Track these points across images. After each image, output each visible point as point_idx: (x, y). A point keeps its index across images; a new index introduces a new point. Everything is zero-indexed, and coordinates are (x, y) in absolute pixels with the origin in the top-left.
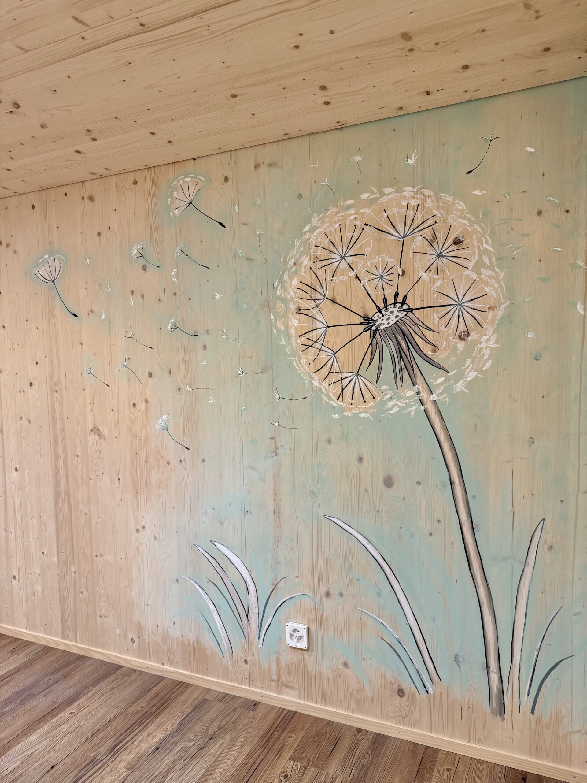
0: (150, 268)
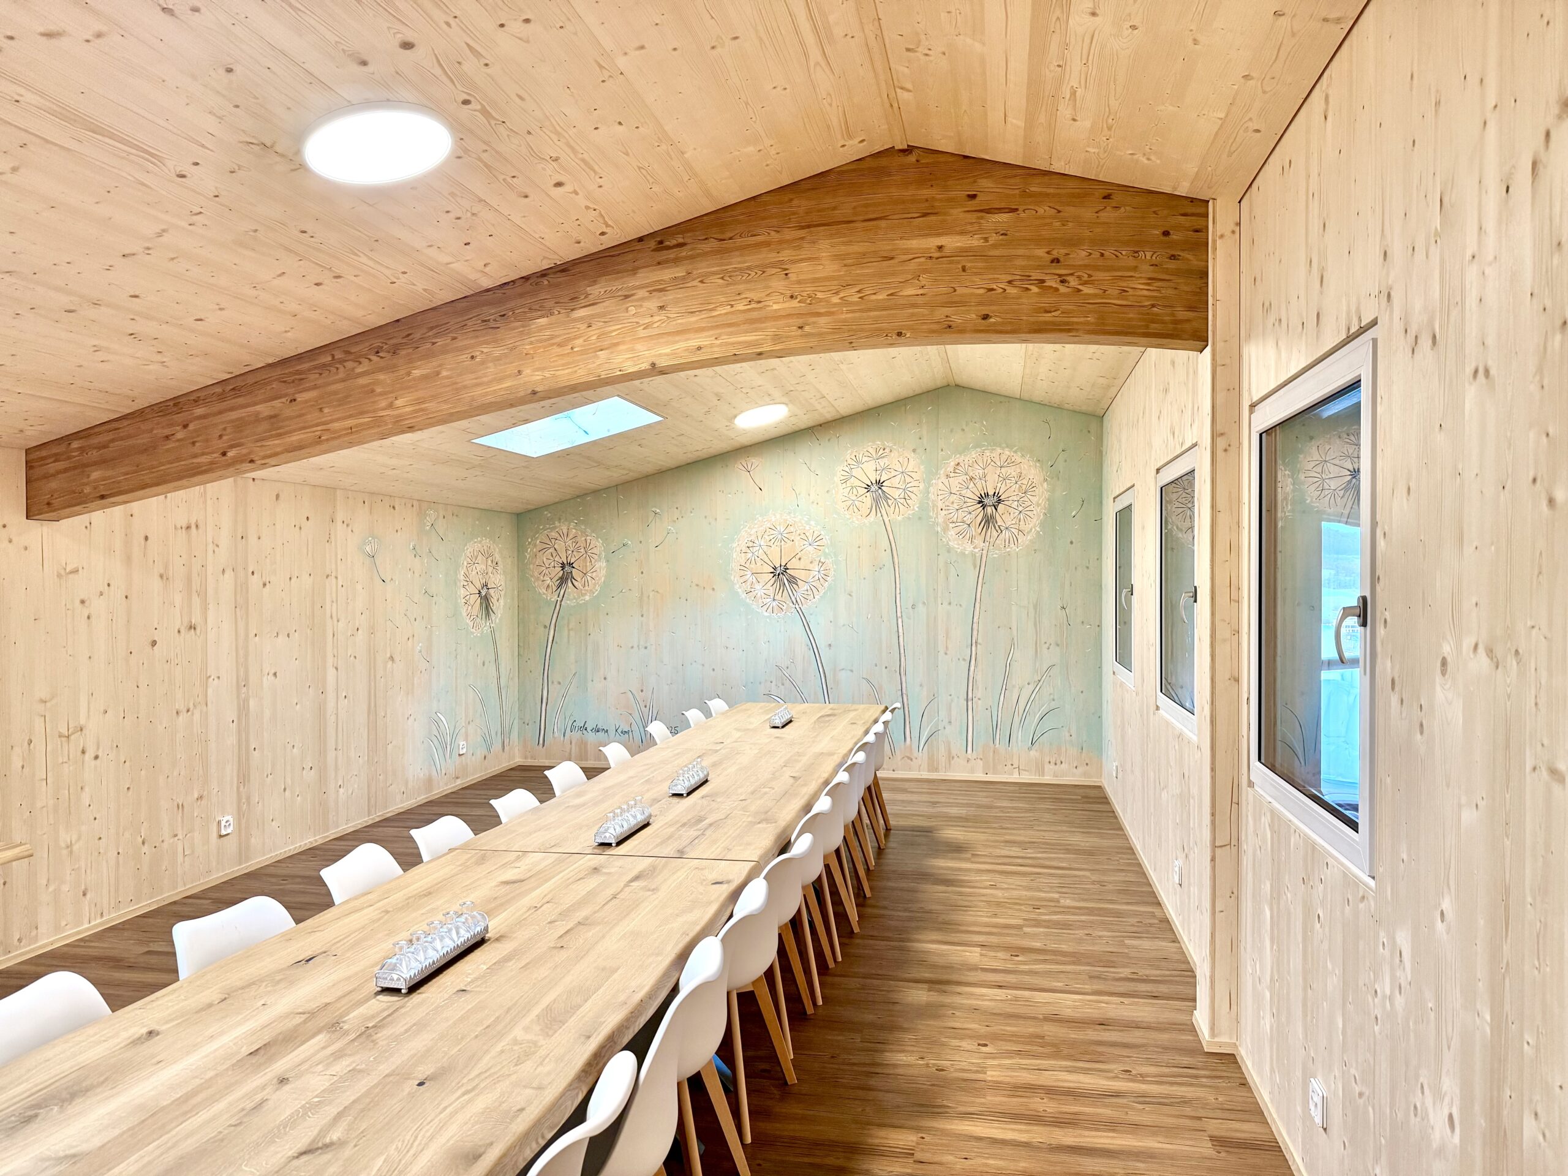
0: (417, 556)
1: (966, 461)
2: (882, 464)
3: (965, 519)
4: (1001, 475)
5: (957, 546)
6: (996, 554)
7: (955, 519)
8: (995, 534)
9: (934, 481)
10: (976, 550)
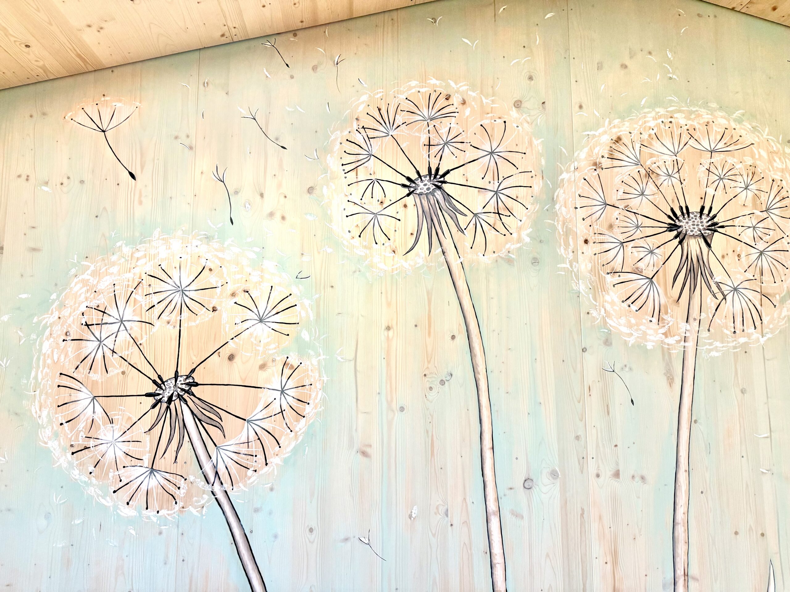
1: (635, 132)
2: (443, 131)
3: (641, 265)
4: (713, 169)
5: (625, 330)
6: (716, 349)
7: (617, 265)
8: (710, 302)
9: (565, 176)
10: (671, 340)
